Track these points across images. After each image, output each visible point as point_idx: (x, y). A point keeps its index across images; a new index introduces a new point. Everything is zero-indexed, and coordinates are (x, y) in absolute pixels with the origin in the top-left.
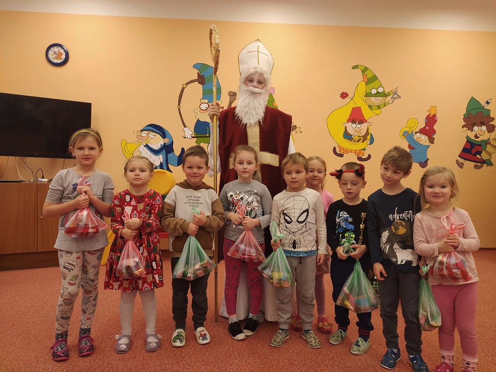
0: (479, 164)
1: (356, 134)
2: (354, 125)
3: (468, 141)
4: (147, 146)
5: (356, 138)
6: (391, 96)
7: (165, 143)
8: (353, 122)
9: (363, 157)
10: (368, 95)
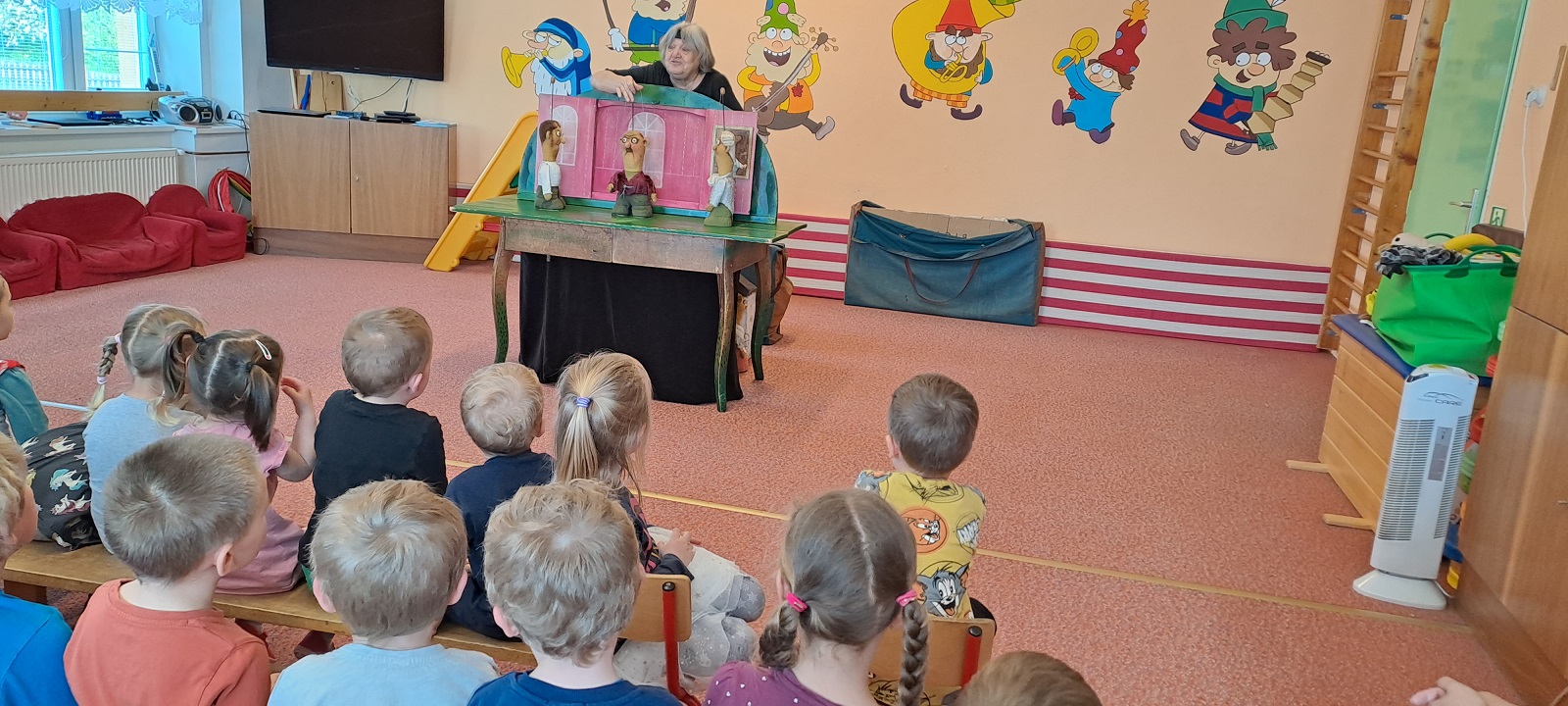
0: (1239, 143)
1: (954, 59)
3: (1217, 87)
4: (544, 61)
5: (953, 68)
7: (575, 58)
8: (950, 31)
9: (964, 111)
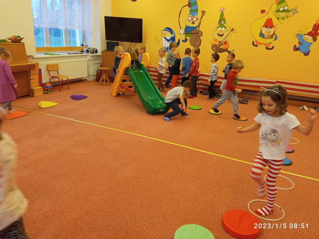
2: (266, 29)
6: (292, 12)
7: (172, 37)
10: (278, 11)
